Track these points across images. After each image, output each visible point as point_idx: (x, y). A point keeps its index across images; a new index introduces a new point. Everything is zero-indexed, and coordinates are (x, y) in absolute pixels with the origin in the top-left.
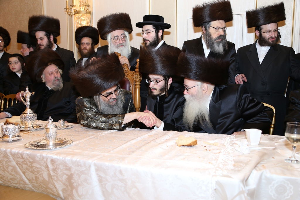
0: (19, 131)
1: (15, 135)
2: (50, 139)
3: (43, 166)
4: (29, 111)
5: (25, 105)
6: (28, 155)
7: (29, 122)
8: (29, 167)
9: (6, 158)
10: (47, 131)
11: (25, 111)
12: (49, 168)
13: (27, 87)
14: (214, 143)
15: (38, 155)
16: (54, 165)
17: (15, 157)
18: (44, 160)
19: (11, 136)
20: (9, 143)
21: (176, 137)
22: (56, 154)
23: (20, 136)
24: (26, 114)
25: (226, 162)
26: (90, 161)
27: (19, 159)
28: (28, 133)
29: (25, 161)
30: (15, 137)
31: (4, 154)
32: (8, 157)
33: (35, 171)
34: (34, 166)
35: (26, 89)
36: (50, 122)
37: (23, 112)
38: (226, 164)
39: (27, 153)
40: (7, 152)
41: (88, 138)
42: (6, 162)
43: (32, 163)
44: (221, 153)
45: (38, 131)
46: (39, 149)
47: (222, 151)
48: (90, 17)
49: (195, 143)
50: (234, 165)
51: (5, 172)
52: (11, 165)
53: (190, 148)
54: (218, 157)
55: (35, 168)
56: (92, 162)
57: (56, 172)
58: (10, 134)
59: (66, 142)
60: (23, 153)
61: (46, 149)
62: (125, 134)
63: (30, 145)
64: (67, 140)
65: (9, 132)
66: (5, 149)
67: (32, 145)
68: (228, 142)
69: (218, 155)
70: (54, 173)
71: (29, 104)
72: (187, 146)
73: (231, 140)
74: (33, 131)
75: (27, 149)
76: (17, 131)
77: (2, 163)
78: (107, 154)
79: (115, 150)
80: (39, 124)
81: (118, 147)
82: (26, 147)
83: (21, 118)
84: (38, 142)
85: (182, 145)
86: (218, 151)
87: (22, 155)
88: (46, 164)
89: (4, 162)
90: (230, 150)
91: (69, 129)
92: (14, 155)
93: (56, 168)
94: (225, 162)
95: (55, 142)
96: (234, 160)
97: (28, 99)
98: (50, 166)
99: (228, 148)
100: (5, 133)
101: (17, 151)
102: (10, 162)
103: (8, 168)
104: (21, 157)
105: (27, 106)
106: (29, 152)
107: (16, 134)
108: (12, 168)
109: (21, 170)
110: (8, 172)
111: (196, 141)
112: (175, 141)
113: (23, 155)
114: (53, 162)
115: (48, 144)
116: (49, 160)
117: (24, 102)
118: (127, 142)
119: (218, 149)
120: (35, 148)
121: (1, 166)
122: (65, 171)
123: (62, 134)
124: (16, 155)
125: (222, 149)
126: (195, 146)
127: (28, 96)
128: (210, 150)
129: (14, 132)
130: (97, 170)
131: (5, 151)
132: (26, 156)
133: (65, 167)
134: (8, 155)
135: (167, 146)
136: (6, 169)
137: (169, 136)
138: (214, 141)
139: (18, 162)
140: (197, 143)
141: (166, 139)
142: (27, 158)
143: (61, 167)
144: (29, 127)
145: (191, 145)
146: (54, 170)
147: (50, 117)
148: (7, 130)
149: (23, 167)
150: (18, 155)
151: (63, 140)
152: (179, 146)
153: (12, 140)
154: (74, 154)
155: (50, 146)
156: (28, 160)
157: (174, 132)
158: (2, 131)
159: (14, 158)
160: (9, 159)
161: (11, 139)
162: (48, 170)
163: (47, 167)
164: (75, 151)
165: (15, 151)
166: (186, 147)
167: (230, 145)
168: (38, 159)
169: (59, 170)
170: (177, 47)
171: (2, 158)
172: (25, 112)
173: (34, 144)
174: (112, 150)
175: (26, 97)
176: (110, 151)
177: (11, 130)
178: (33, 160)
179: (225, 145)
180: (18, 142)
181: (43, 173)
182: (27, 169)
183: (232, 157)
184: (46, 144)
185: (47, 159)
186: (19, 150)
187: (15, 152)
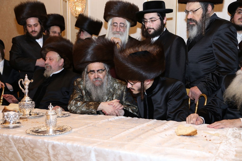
0: (19, 118)
1: (16, 122)
2: (50, 126)
3: (44, 152)
4: (27, 99)
5: (24, 93)
6: (29, 140)
7: (27, 109)
8: (30, 153)
9: (7, 144)
10: (47, 118)
11: (24, 98)
12: (50, 154)
13: (26, 75)
14: (215, 134)
15: (39, 140)
16: (55, 151)
17: (17, 142)
18: (45, 146)
19: (12, 122)
20: (10, 129)
21: (176, 127)
22: (57, 140)
23: (20, 123)
24: (24, 101)
25: (228, 152)
26: (90, 147)
27: (20, 145)
28: (27, 120)
29: (26, 146)
30: (16, 123)
31: (6, 140)
32: (10, 142)
33: (35, 157)
34: (35, 151)
35: (25, 77)
36: (51, 109)
37: (22, 99)
38: (227, 153)
39: (29, 138)
40: (9, 137)
41: (86, 126)
42: (7, 148)
43: (33, 148)
44: (221, 144)
45: (36, 118)
46: (40, 135)
47: (224, 141)
48: (85, 3)
49: (195, 133)
50: (236, 156)
51: (5, 158)
52: (12, 151)
53: (190, 138)
54: (219, 147)
55: (36, 154)
56: (92, 148)
57: (56, 158)
58: (11, 121)
59: (65, 129)
60: (25, 139)
61: (47, 135)
62: (123, 123)
63: (31, 131)
64: (66, 127)
65: (10, 119)
66: (6, 135)
67: (33, 131)
68: (230, 134)
69: (218, 145)
70: (54, 159)
71: (28, 92)
72: (187, 135)
73: (234, 131)
74: (31, 119)
75: (28, 134)
76: (17, 118)
77: (3, 149)
78: (106, 141)
79: (114, 138)
80: (36, 112)
81: (117, 135)
82: (27, 133)
83: (20, 105)
84: (38, 128)
85: (181, 134)
86: (219, 142)
87: (23, 140)
88: (47, 150)
89: (5, 147)
90: (233, 141)
91: (67, 117)
92: (16, 141)
93: (57, 154)
94: (226, 152)
95: (55, 129)
96: (235, 150)
97: (27, 87)
98: (51, 152)
99: (230, 139)
100: (6, 119)
101: (19, 137)
102: (11, 147)
103: (8, 154)
104: (22, 143)
105: (26, 94)
106: (30, 137)
107: (17, 120)
108: (12, 154)
109: (21, 156)
110: (8, 157)
111: (196, 131)
112: (174, 131)
113: (25, 141)
114: (54, 148)
115: (48, 130)
116: (50, 146)
117: (23, 89)
118: (126, 130)
119: (219, 140)
120: (37, 134)
121: (2, 151)
122: (66, 157)
123: (60, 122)
124: (18, 141)
125: (223, 140)
126: (195, 136)
127: (27, 84)
128: (210, 140)
129: (14, 118)
130: (97, 156)
131: (7, 136)
132: (28, 142)
133: (65, 153)
134: (9, 141)
135: (166, 135)
136: (6, 155)
137: (168, 126)
138: (215, 131)
139: (19, 148)
140: (197, 133)
141: (165, 128)
142: (28, 143)
143: (62, 152)
144: (27, 114)
145: (191, 135)
146: (55, 156)
147: (51, 104)
148: (9, 117)
149: (24, 153)
150: (20, 141)
151: (63, 127)
152: (178, 135)
153: (13, 126)
154: (74, 140)
155: (50, 133)
156: (29, 145)
157: (173, 123)
158: (3, 117)
159: (15, 143)
160: (10, 145)
161: (11, 125)
162: (49, 156)
163: (48, 152)
164: (75, 137)
165: (17, 136)
166: (185, 137)
167: (233, 136)
168: (39, 145)
169: (60, 156)
170: (177, 35)
171: (4, 144)
172: (23, 100)
173: (34, 130)
174: (111, 137)
175: (25, 85)
176: (109, 138)
177: (12, 117)
178: (35, 145)
179: (227, 136)
180: (18, 128)
181: (43, 159)
182: (28, 154)
183: (233, 147)
184: (46, 131)
185: (49, 144)
186: (21, 136)
187: (17, 138)
